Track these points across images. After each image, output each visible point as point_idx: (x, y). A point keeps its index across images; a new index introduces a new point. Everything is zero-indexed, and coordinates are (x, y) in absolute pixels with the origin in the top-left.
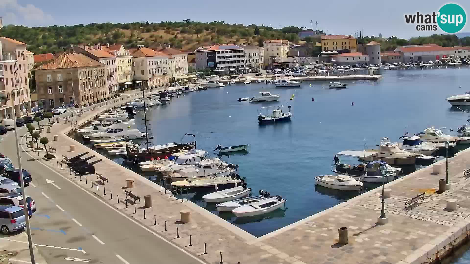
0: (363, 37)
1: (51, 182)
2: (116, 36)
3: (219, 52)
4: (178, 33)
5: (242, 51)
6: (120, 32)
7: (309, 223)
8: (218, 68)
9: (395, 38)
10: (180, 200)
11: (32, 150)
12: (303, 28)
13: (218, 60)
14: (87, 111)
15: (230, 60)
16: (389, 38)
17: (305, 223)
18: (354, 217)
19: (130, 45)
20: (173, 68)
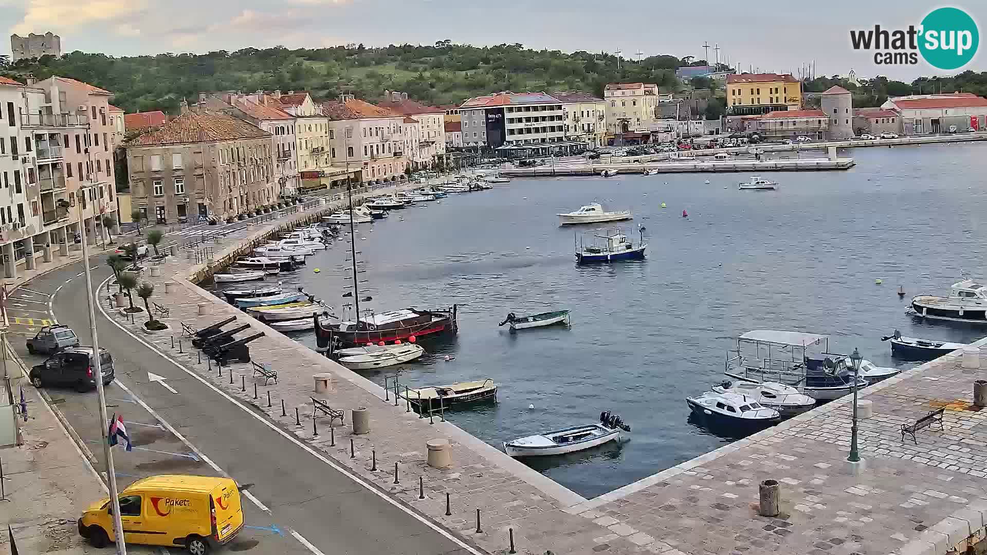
0: (816, 78)
1: (159, 379)
2: (297, 75)
3: (511, 110)
4: (425, 70)
5: (560, 108)
6: (304, 66)
7: (698, 470)
8: (509, 142)
9: (884, 79)
10: (426, 420)
11: (120, 313)
12: (687, 57)
13: (508, 126)
14: (234, 231)
15: (533, 127)
16: (871, 79)
17: (690, 470)
18: (793, 458)
19: (325, 92)
20: (414, 141)
